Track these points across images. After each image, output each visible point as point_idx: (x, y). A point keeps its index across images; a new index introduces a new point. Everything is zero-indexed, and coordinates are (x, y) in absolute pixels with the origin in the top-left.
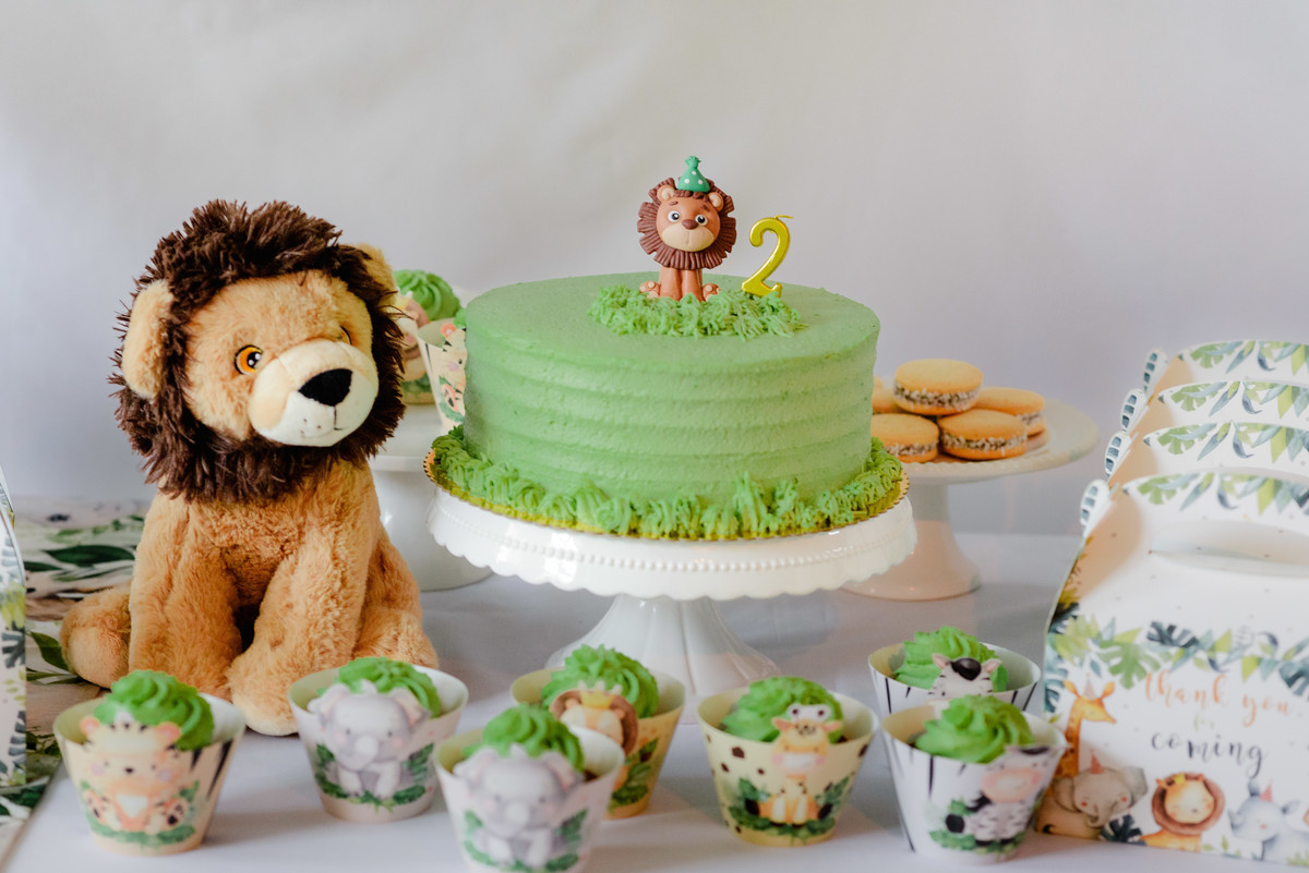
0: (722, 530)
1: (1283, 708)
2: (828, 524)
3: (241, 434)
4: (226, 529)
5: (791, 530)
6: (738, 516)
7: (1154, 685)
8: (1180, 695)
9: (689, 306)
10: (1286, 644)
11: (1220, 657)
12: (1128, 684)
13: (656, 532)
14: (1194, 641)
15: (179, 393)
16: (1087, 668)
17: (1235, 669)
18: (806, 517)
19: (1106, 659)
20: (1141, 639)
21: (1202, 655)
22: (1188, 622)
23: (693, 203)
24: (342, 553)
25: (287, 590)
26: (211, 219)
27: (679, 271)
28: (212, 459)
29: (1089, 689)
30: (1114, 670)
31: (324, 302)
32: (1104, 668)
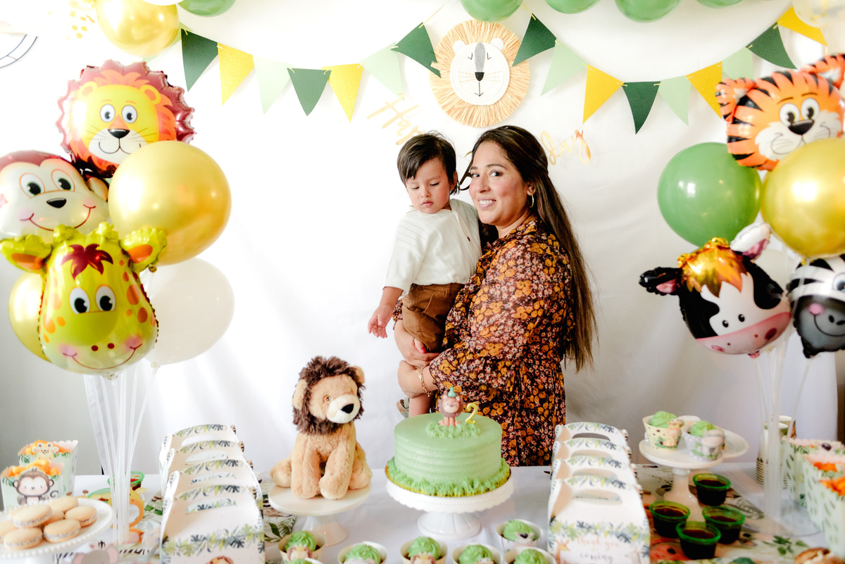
0: (459, 494)
1: (617, 545)
2: (488, 490)
3: (323, 418)
4: (318, 442)
5: (478, 493)
6: (463, 489)
7: (580, 540)
8: (588, 542)
9: (451, 429)
10: (615, 526)
11: (598, 531)
12: (573, 540)
13: (441, 495)
14: (590, 527)
15: (307, 407)
16: (561, 536)
17: (602, 535)
18: (482, 489)
19: (566, 533)
20: (575, 527)
21: (593, 531)
22: (588, 521)
23: (452, 400)
24: (349, 448)
25: (334, 459)
26: (317, 361)
27: (449, 418)
28: (315, 425)
29: (562, 541)
30: (569, 536)
31: (347, 383)
32: (566, 535)
